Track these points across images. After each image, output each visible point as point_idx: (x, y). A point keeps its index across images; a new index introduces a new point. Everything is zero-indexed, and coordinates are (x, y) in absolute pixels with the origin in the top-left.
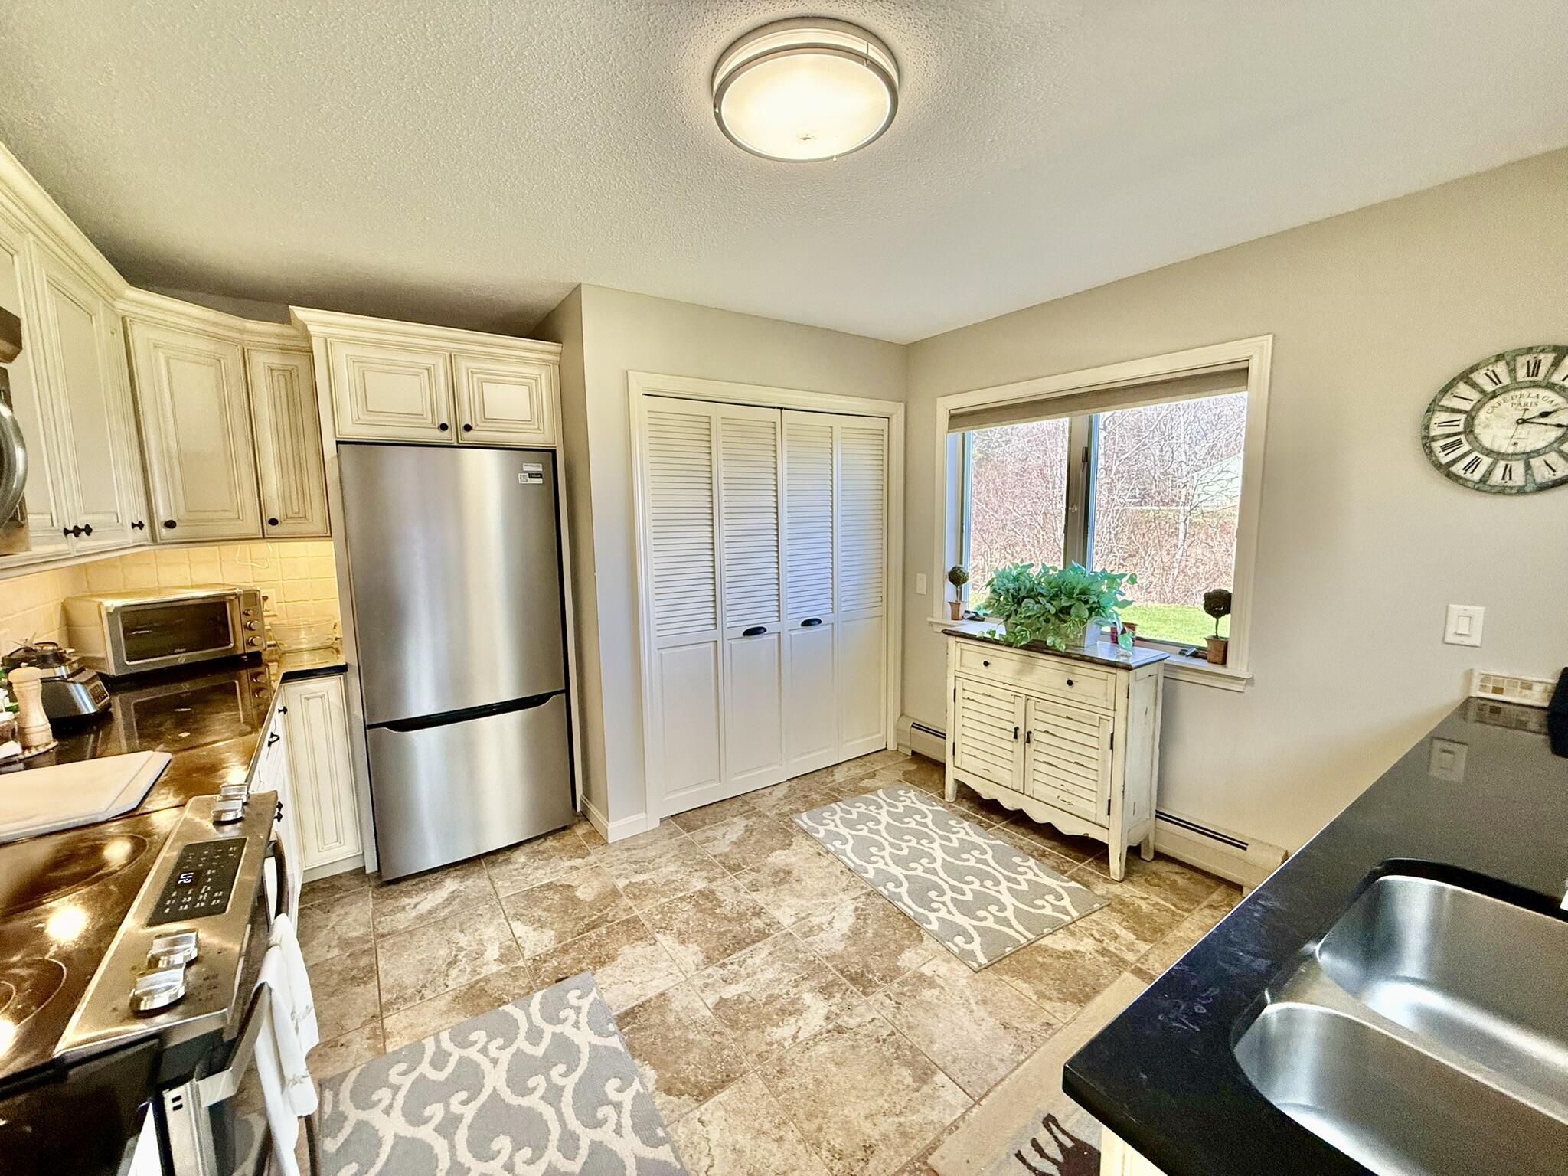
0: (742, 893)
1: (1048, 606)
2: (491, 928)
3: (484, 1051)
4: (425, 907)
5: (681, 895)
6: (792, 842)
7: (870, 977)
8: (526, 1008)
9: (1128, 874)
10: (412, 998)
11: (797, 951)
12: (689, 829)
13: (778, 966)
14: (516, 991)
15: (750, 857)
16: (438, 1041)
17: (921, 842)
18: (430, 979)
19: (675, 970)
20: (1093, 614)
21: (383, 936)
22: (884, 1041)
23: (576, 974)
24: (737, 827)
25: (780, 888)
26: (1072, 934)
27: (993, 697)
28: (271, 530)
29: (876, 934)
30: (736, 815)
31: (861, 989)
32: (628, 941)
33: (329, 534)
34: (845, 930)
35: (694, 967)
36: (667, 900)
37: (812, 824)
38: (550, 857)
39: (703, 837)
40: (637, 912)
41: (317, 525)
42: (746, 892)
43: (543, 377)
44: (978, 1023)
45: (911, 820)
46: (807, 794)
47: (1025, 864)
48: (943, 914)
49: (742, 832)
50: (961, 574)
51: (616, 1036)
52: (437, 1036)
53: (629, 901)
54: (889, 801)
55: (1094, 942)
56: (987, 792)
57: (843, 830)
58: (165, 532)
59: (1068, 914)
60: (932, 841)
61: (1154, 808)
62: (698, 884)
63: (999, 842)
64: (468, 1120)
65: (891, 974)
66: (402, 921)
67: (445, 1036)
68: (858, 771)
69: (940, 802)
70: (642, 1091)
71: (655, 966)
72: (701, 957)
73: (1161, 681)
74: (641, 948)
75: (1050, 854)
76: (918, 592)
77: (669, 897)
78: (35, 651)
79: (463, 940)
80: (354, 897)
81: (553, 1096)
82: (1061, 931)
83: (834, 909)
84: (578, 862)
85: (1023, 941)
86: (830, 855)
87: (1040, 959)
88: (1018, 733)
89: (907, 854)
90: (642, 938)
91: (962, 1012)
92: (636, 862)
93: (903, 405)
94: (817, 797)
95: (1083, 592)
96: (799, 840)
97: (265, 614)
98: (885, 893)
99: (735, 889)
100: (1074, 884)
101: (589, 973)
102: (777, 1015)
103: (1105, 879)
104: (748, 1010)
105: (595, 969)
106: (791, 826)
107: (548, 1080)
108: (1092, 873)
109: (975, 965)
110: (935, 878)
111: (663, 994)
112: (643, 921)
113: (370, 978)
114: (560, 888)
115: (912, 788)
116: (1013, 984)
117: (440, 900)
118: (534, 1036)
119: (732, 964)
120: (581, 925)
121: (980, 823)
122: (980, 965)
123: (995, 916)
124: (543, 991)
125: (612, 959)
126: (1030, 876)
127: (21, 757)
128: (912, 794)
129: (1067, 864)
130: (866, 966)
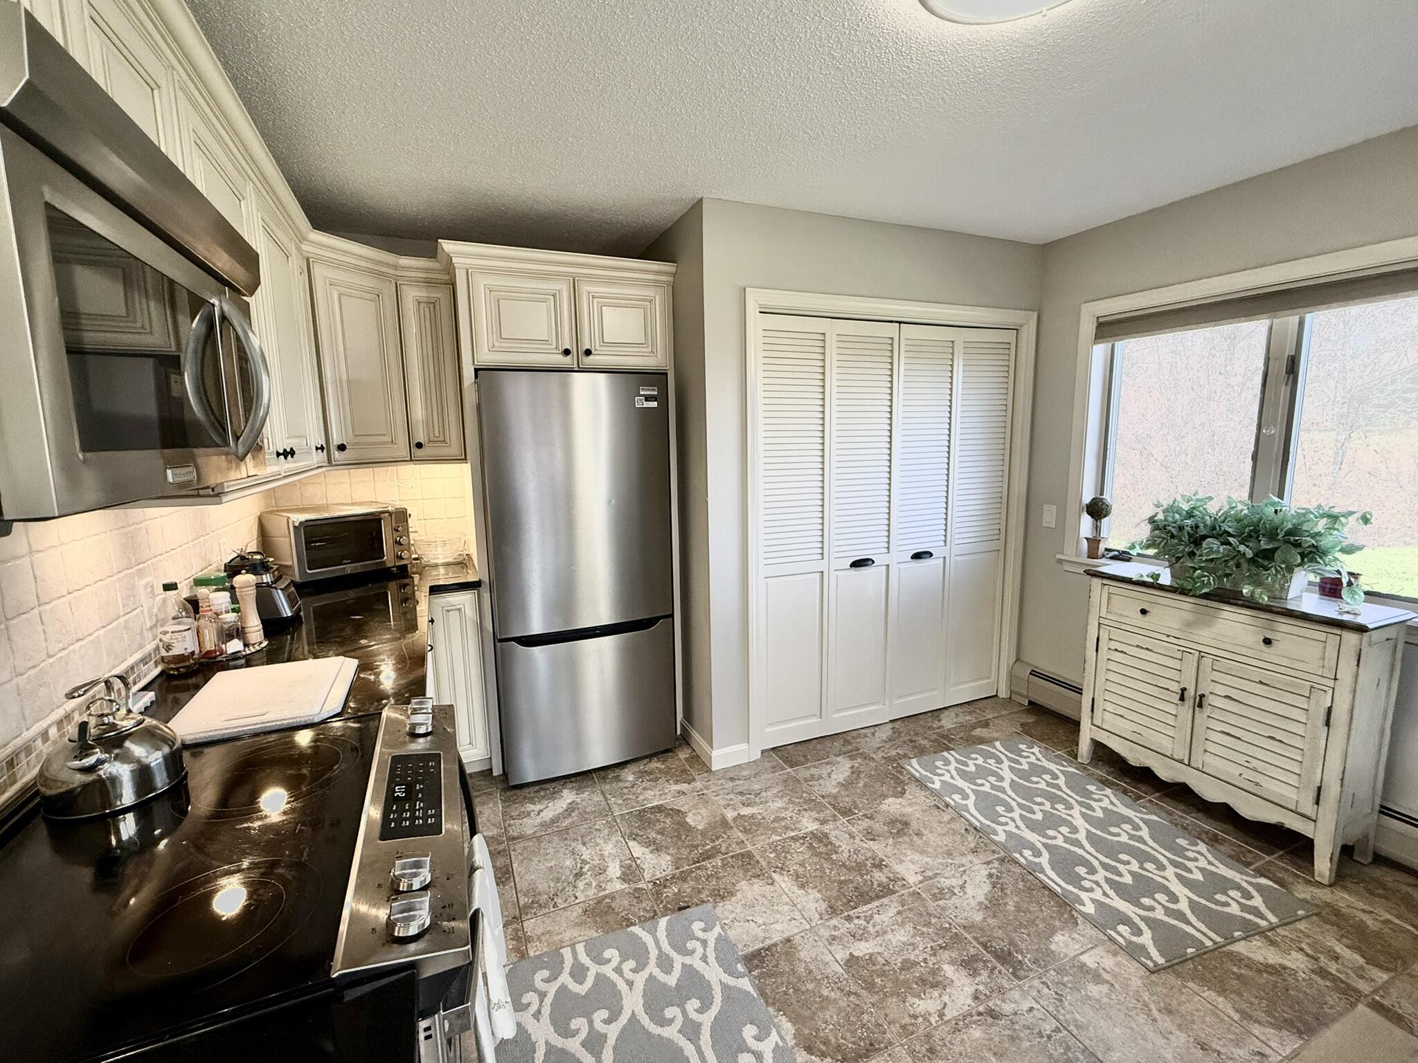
0: (857, 840)
1: (1242, 548)
2: (611, 846)
3: (618, 970)
4: (547, 815)
5: (793, 834)
6: (905, 790)
7: (1020, 958)
8: (653, 932)
9: (1340, 878)
10: (546, 905)
11: (930, 915)
12: (792, 764)
13: (909, 927)
14: (642, 913)
15: (861, 802)
16: (574, 953)
17: (1056, 806)
18: (560, 888)
19: (797, 915)
20: (1306, 560)
21: (514, 839)
22: (1049, 1037)
23: (697, 905)
24: (842, 769)
25: (900, 840)
26: (1272, 943)
27: (1151, 650)
28: (419, 453)
29: (1018, 908)
30: (839, 755)
31: (1011, 970)
32: (745, 876)
33: (463, 457)
34: (981, 898)
35: (817, 916)
36: (779, 838)
37: (925, 773)
38: (657, 779)
39: (807, 774)
40: (750, 847)
41: (454, 449)
42: (862, 840)
43: (657, 297)
44: (1165, 1035)
45: (1039, 779)
46: (914, 739)
47: (1194, 848)
48: (1098, 894)
49: (848, 774)
50: (1104, 507)
51: (746, 978)
52: (573, 946)
53: (740, 834)
54: (1010, 755)
55: (1306, 958)
56: (1135, 757)
57: (960, 783)
58: (337, 455)
59: (1262, 917)
60: (1070, 807)
61: (1378, 801)
62: (809, 825)
63: (1154, 818)
64: (611, 1041)
65: (1045, 958)
66: (529, 825)
67: (580, 948)
68: (967, 718)
69: (1072, 762)
70: (781, 1044)
71: (776, 908)
72: (823, 906)
73: (1400, 647)
74: (758, 887)
75: (1225, 840)
76: (1045, 525)
77: (781, 836)
78: (248, 559)
79: (586, 853)
80: (484, 798)
81: (691, 1030)
82: (1257, 937)
83: (965, 871)
84: (684, 787)
85: (1209, 943)
86: (950, 809)
87: (1235, 969)
88: (1186, 694)
89: (1041, 819)
90: (759, 876)
91: (1141, 1018)
92: (741, 793)
93: (1035, 315)
94: (925, 742)
95: (1290, 533)
96: (912, 789)
97: (410, 530)
98: (1022, 860)
99: (850, 835)
100: (1263, 881)
101: (710, 906)
102: (917, 984)
103: (1307, 879)
104: (883, 974)
105: (716, 902)
106: (901, 773)
107: (684, 1012)
108: (1287, 870)
109: (1151, 964)
110: (1081, 852)
111: (788, 940)
112: (758, 857)
113: (506, 879)
114: (671, 812)
115: (1035, 743)
116: (1205, 995)
117: (561, 810)
118: (665, 964)
119: (858, 917)
120: (695, 854)
121: (1125, 792)
122: (1156, 964)
123: (1164, 906)
124: (668, 917)
125: (732, 894)
126: (1203, 863)
127: (244, 653)
128: (1036, 750)
129: (1250, 855)
130: (1012, 943)
